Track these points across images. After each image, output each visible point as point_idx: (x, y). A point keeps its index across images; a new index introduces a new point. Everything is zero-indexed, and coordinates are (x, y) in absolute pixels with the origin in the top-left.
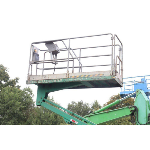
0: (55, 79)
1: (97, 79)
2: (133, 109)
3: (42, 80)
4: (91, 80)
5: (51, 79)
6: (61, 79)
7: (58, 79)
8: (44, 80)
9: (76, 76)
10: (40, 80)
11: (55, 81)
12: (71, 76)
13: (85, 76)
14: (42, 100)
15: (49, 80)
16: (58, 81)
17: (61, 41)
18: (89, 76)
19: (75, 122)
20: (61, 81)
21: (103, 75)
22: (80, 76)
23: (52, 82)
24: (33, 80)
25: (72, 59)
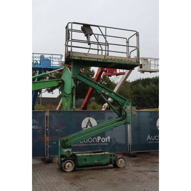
0: (96, 58)
1: (128, 64)
2: (61, 82)
3: (85, 57)
4: (124, 63)
5: (93, 58)
6: (101, 59)
7: (99, 59)
8: (87, 58)
9: (112, 59)
10: (83, 57)
11: (96, 60)
12: (108, 58)
13: (119, 59)
14: (78, 74)
15: (91, 58)
16: (99, 60)
17: (98, 28)
18: (122, 60)
19: (106, 93)
20: (101, 61)
21: (131, 61)
22: (115, 59)
23: (94, 60)
24: (77, 57)
25: (107, 44)
